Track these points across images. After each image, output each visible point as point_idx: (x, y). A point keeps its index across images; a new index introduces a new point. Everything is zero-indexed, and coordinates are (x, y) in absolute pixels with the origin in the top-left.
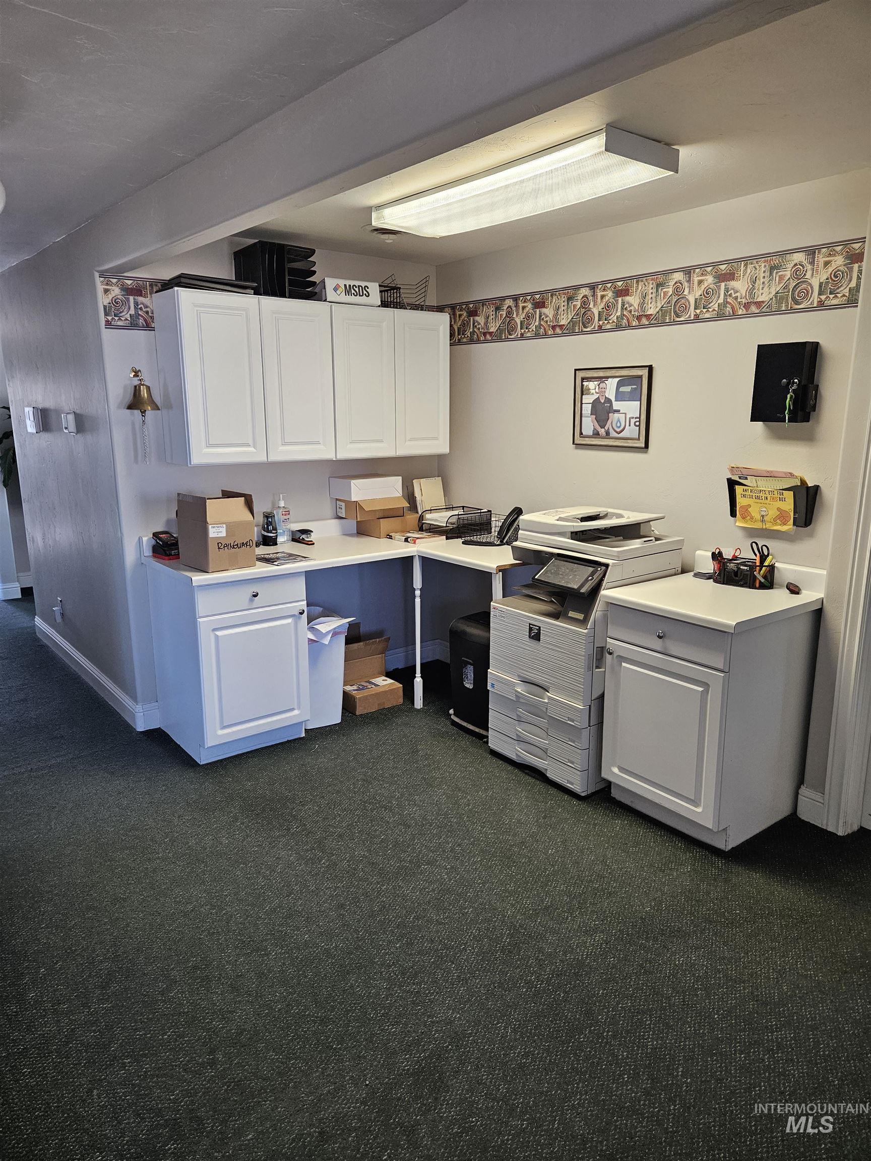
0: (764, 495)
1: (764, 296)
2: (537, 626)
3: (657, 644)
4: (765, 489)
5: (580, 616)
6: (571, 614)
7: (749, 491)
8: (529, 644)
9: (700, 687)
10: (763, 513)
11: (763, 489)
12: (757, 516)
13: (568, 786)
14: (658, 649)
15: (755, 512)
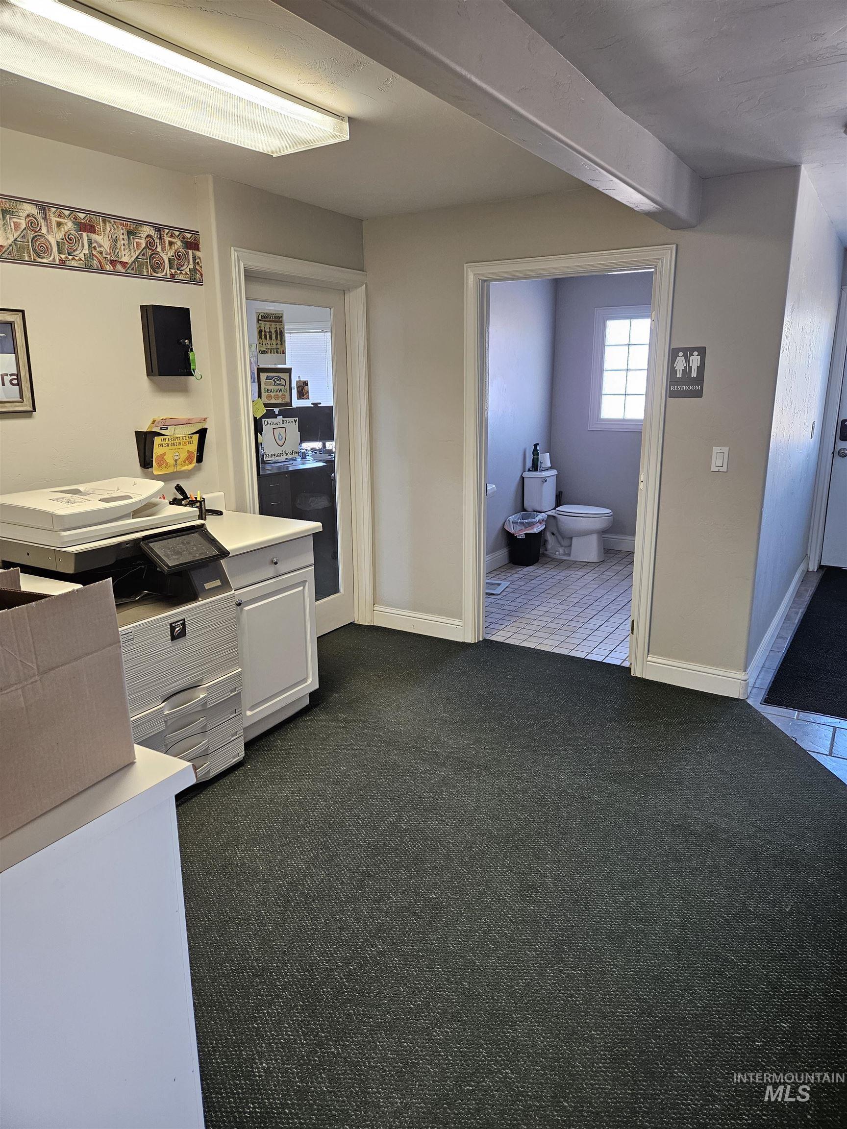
0: (178, 442)
1: (127, 257)
2: (181, 621)
3: (270, 571)
4: (179, 436)
5: (218, 583)
6: (207, 586)
7: (167, 440)
8: (175, 647)
9: (300, 587)
10: (176, 458)
11: (177, 436)
12: (172, 462)
13: (235, 761)
14: (271, 575)
15: (169, 459)
